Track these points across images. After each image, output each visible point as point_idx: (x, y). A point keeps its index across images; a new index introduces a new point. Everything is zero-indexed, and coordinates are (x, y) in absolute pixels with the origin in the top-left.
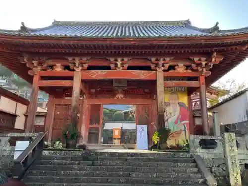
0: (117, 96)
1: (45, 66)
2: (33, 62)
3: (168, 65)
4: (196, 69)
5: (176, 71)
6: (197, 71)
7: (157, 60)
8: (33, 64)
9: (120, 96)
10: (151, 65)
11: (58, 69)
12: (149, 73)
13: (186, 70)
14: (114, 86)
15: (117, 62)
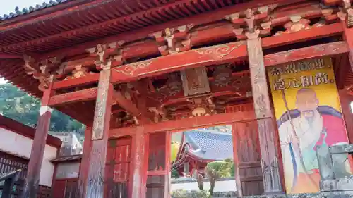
0: (194, 113)
1: (60, 72)
2: (41, 68)
3: (270, 23)
4: (332, 17)
5: (288, 32)
6: (337, 20)
7: (242, 17)
8: (41, 71)
9: (199, 112)
10: (234, 31)
11: (79, 73)
12: (231, 46)
13: (311, 24)
14: (185, 95)
15: (166, 38)
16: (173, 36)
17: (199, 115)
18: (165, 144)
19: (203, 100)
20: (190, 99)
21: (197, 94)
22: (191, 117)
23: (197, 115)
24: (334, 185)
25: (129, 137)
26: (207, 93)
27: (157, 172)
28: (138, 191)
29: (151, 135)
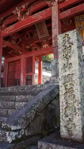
10: (47, 3)
12: (46, 11)
14: (39, 39)
15: (17, 13)
16: (20, 11)
17: (45, 47)
18: (32, 62)
19: (47, 40)
20: (41, 40)
21: (44, 38)
22: (42, 49)
23: (44, 47)
24: (55, 80)
25: (19, 60)
26: (48, 37)
27: (29, 74)
28: (22, 82)
29: (27, 58)
